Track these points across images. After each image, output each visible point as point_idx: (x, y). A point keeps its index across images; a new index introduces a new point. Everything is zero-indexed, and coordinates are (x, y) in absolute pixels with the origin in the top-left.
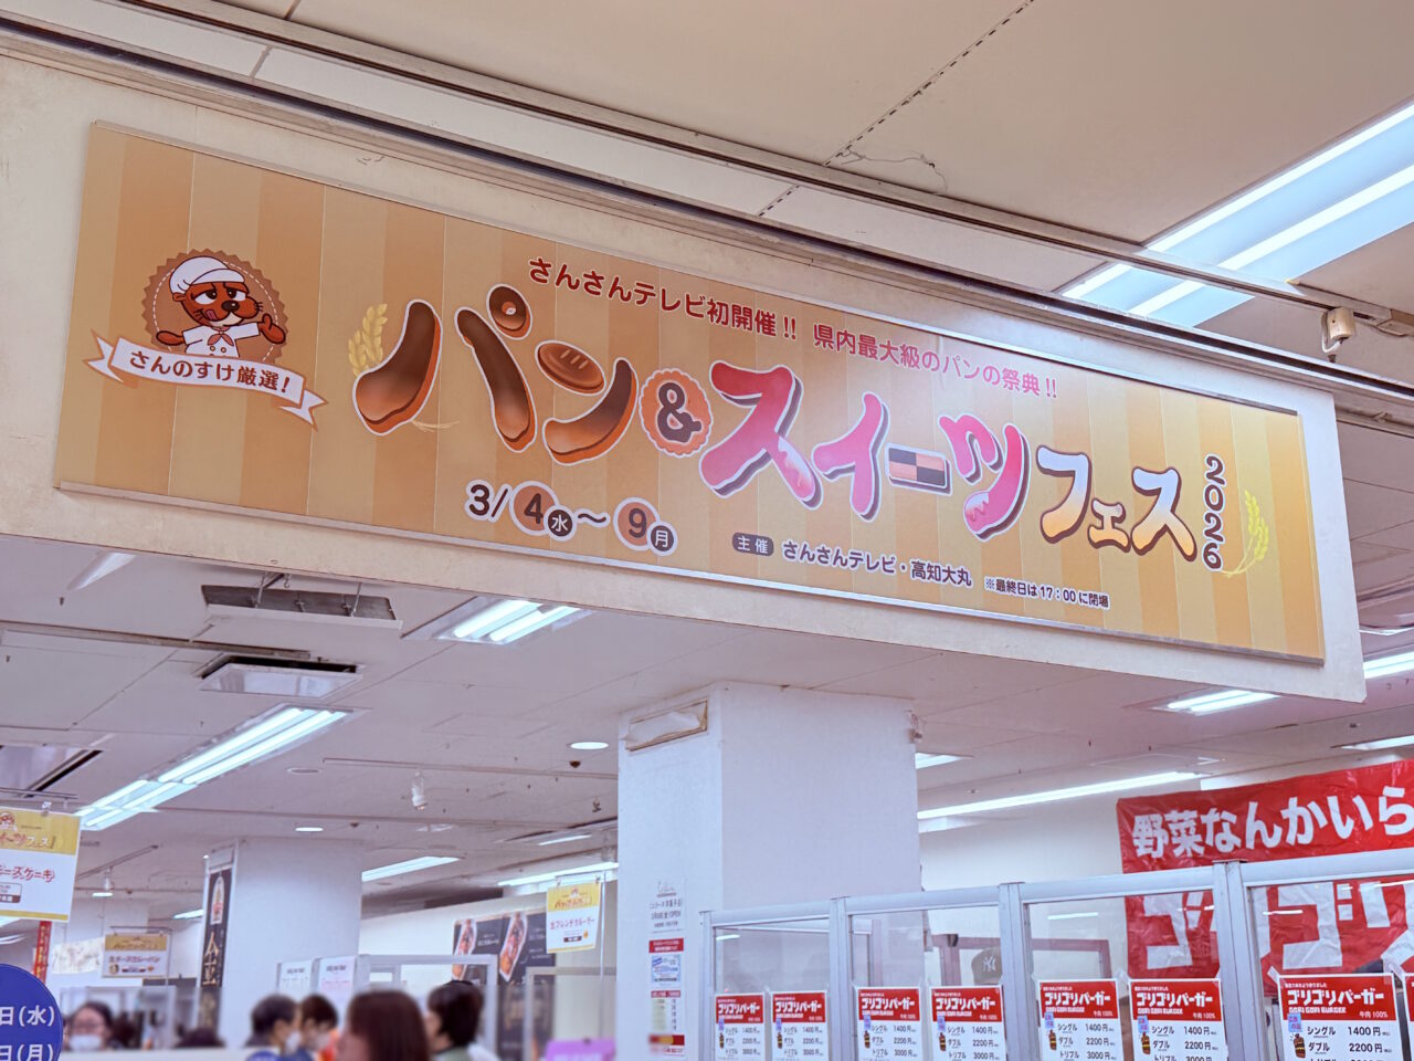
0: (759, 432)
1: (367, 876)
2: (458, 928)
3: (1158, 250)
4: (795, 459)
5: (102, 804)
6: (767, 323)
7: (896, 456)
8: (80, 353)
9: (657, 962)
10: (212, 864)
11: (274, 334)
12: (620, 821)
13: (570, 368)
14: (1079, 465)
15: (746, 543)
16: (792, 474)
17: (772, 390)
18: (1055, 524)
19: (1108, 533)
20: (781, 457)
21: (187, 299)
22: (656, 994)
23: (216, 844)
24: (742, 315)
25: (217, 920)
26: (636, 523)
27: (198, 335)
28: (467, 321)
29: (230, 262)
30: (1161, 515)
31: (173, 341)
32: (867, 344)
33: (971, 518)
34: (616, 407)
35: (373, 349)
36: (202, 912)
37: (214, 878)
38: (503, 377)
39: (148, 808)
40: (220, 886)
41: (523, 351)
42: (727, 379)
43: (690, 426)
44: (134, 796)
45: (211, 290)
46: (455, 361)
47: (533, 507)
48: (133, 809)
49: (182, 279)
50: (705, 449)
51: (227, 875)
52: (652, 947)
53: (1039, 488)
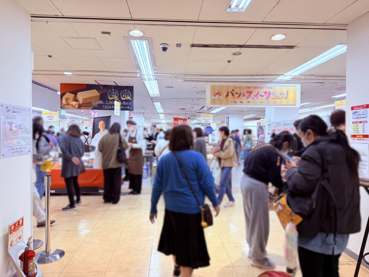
0: (250, 95)
1: (244, 117)
2: (258, 123)
3: (284, 75)
4: (252, 96)
5: (214, 111)
6: (250, 88)
7: (260, 95)
8: (211, 97)
9: (269, 126)
10: (227, 116)
11: (220, 95)
12: (266, 112)
13: (237, 93)
14: (275, 93)
15: (248, 102)
16: (252, 98)
17: (250, 93)
18: (272, 98)
19: (277, 98)
20: (251, 97)
21: (216, 94)
22: (268, 129)
23: (227, 114)
24: (249, 88)
25: (228, 122)
26: (241, 102)
27: (216, 95)
28: (231, 92)
29: (218, 91)
30: (282, 96)
31: (215, 96)
32: (258, 88)
33: (266, 98)
34: (240, 95)
35: (225, 94)
36: (226, 121)
37: (227, 117)
38: (233, 95)
39: (219, 111)
40: (228, 118)
41: (234, 93)
42: (247, 92)
43: (245, 95)
44: (218, 110)
45: (217, 93)
46: (230, 94)
47: (235, 102)
48: (218, 111)
49: (215, 93)
50: (246, 97)
51: (228, 117)
52: (268, 125)
53: (271, 95)
